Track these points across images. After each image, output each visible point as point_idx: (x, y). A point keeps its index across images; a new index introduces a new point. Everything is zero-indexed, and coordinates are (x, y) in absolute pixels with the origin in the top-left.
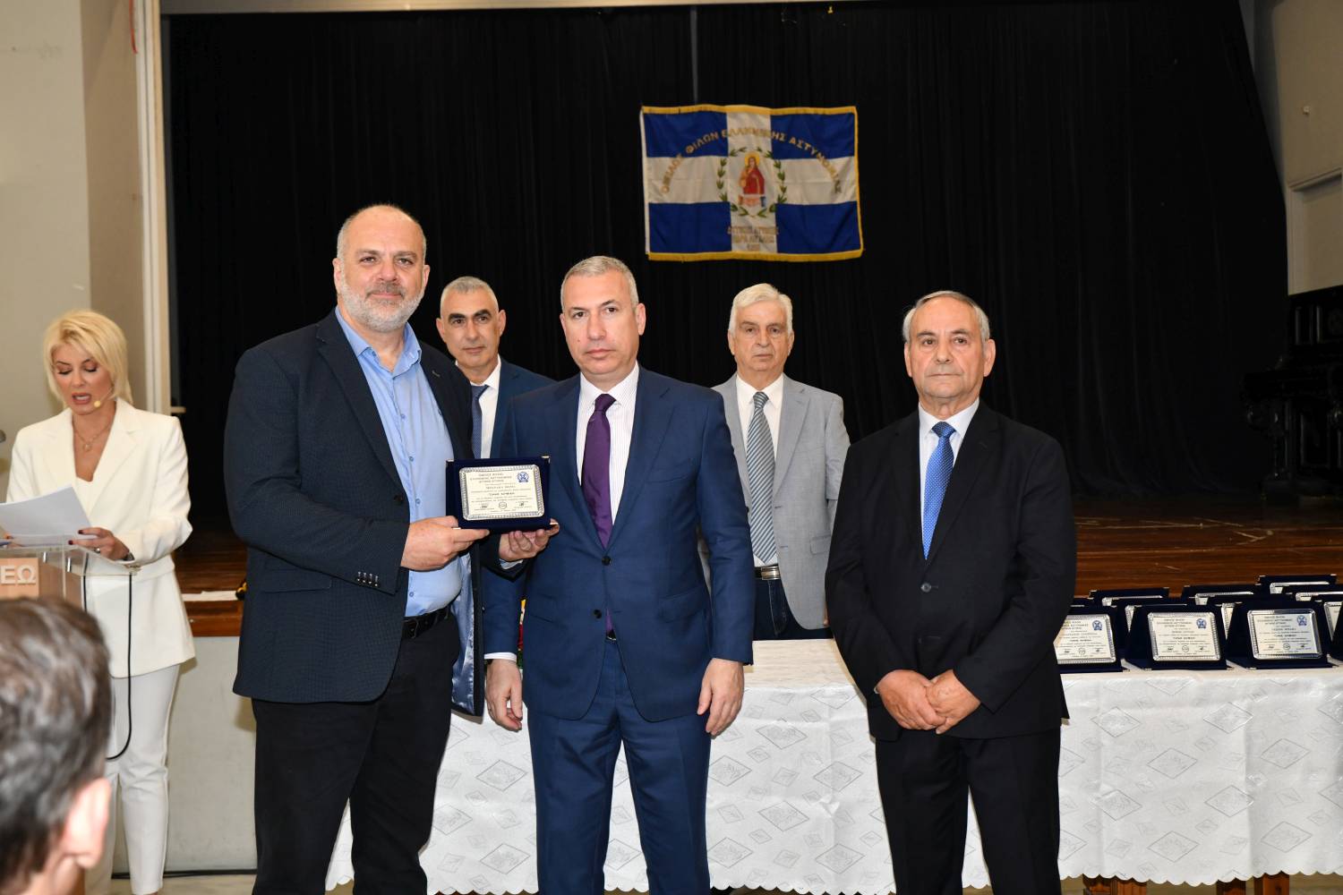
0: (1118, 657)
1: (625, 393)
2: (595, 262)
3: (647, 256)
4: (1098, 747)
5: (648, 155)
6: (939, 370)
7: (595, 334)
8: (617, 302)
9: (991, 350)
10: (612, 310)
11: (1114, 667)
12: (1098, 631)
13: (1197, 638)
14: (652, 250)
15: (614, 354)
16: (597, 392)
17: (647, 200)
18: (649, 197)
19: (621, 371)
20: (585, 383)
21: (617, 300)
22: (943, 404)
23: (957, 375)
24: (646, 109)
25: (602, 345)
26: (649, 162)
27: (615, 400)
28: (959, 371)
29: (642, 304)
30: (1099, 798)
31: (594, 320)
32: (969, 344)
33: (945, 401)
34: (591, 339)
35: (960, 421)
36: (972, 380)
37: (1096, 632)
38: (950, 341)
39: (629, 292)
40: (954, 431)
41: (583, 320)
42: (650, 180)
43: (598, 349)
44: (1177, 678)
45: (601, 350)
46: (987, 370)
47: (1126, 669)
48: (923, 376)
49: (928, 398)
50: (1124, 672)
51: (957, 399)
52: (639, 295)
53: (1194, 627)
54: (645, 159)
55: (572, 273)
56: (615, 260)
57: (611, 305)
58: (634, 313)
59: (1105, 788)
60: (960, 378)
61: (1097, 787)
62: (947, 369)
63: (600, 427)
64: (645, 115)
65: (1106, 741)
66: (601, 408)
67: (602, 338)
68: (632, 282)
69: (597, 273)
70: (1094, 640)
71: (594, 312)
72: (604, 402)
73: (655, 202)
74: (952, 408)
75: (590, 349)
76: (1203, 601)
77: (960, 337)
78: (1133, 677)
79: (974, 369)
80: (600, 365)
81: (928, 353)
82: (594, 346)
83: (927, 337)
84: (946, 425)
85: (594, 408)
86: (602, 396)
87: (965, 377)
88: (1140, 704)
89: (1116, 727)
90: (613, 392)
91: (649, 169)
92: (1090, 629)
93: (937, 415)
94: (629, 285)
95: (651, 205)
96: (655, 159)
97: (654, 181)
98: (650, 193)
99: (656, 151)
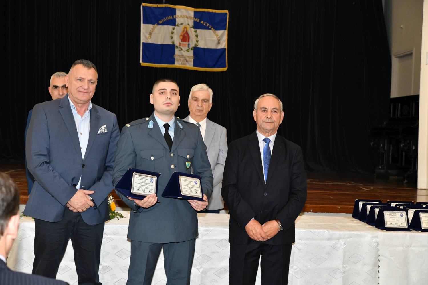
3: (140, 64)
5: (143, 23)
6: (267, 121)
9: (282, 115)
14: (143, 61)
17: (142, 41)
18: (143, 40)
23: (273, 122)
24: (143, 4)
26: (143, 26)
28: (274, 121)
33: (268, 131)
35: (272, 138)
38: (272, 111)
40: (271, 141)
42: (143, 33)
46: (281, 122)
54: (142, 25)
60: (273, 124)
62: (270, 121)
64: (143, 7)
73: (145, 42)
74: (270, 134)
77: (275, 111)
81: (264, 114)
83: (264, 109)
84: (268, 139)
87: (275, 123)
91: (143, 29)
93: (265, 135)
95: (143, 43)
96: (147, 25)
97: (145, 34)
98: (143, 38)
99: (146, 22)
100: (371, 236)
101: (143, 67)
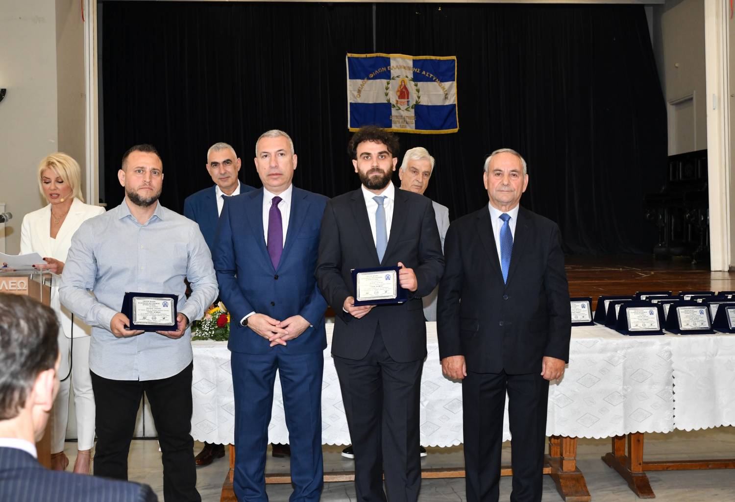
2: (274, 132)
3: (348, 129)
5: (350, 78)
6: (503, 189)
7: (273, 165)
8: (285, 151)
9: (526, 179)
10: (282, 154)
14: (351, 127)
15: (282, 176)
17: (349, 101)
18: (350, 100)
19: (285, 185)
20: (266, 191)
21: (285, 149)
22: (503, 206)
24: (349, 55)
25: (277, 171)
26: (350, 81)
27: (282, 199)
28: (513, 190)
29: (296, 155)
30: (553, 398)
31: (273, 158)
32: (518, 177)
33: (505, 204)
34: (271, 167)
35: (513, 213)
38: (509, 175)
39: (290, 147)
40: (510, 218)
41: (268, 159)
42: (350, 91)
43: (274, 173)
44: (592, 340)
45: (276, 174)
46: (524, 190)
51: (510, 204)
54: (348, 80)
55: (263, 136)
56: (284, 132)
57: (281, 152)
58: (292, 158)
60: (512, 193)
62: (506, 189)
64: (349, 58)
66: (275, 203)
67: (277, 167)
71: (273, 154)
72: (277, 201)
73: (353, 102)
75: (270, 173)
77: (514, 173)
79: (519, 190)
83: (498, 172)
84: (507, 215)
86: (276, 198)
87: (515, 192)
90: (281, 195)
91: (350, 85)
94: (290, 144)
95: (351, 103)
96: (354, 80)
97: (353, 92)
98: (350, 98)
99: (354, 76)
100: (660, 343)
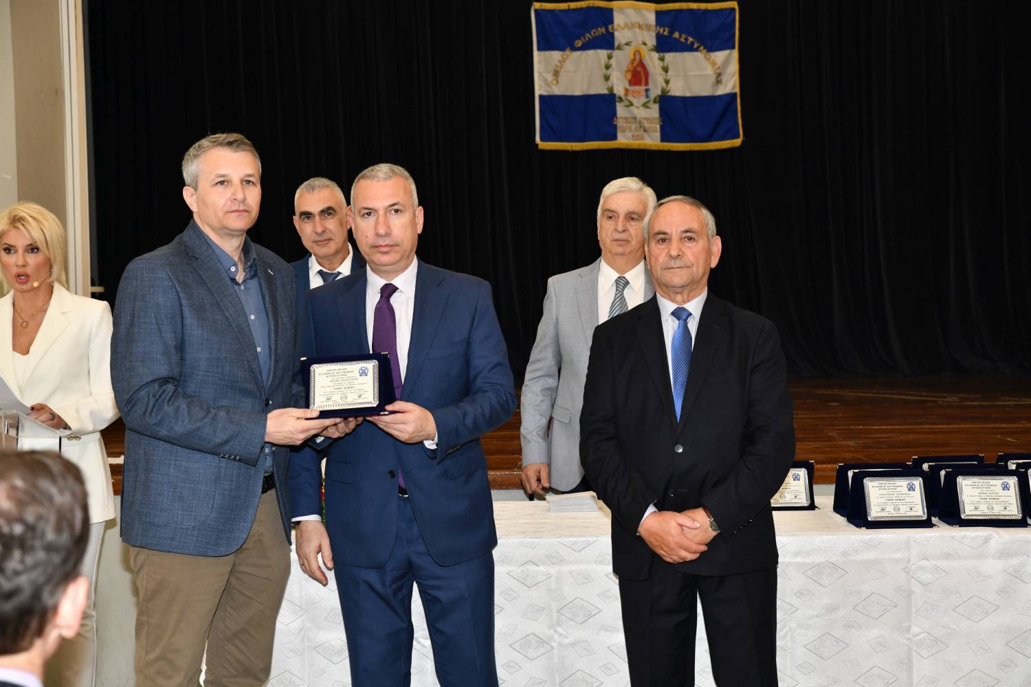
0: (930, 515)
1: (406, 282)
2: (383, 169)
3: (537, 145)
4: (910, 594)
5: (539, 49)
6: (672, 264)
7: (382, 231)
8: (402, 205)
9: (717, 245)
10: (397, 211)
11: (927, 524)
12: (911, 492)
13: (1001, 499)
14: (542, 140)
15: (398, 248)
16: (382, 282)
17: (537, 93)
18: (539, 90)
19: (402, 264)
20: (370, 274)
21: (401, 202)
22: (677, 293)
23: (688, 267)
24: (537, 5)
25: (387, 241)
26: (539, 55)
27: (397, 289)
28: (689, 264)
29: (421, 207)
30: (910, 639)
31: (381, 219)
32: (697, 242)
33: (679, 290)
34: (378, 235)
35: (695, 306)
36: (701, 271)
37: (909, 492)
38: (681, 239)
39: (411, 196)
40: (690, 314)
41: (372, 219)
42: (540, 73)
43: (383, 244)
44: (981, 534)
45: (387, 246)
46: (714, 263)
47: (935, 525)
48: (659, 268)
49: (665, 288)
50: (934, 529)
51: (688, 288)
52: (419, 199)
53: (999, 489)
54: (536, 53)
55: (363, 177)
56: (400, 168)
57: (396, 207)
58: (414, 215)
59: (915, 630)
60: (690, 270)
61: (908, 629)
62: (678, 263)
63: (386, 313)
64: (536, 11)
65: (916, 588)
66: (386, 295)
67: (388, 235)
68: (413, 187)
69: (386, 179)
70: (908, 500)
71: (381, 212)
72: (388, 291)
73: (545, 93)
74: (685, 297)
75: (377, 244)
76: (1012, 466)
77: (689, 236)
78: (942, 533)
79: (701, 263)
80: (385, 259)
81: (663, 249)
82: (381, 242)
83: (662, 236)
84: (683, 309)
85: (379, 295)
86: (386, 286)
87: (694, 269)
88: (947, 556)
89: (926, 577)
90: (396, 282)
91: (540, 62)
92: (905, 490)
93: (673, 301)
94: (411, 190)
95: (541, 97)
96: (547, 53)
97: (544, 74)
98: (540, 85)
99: (547, 44)
101: (544, 152)
